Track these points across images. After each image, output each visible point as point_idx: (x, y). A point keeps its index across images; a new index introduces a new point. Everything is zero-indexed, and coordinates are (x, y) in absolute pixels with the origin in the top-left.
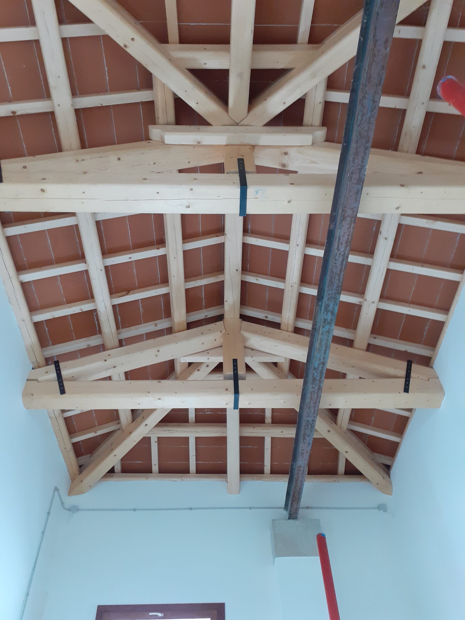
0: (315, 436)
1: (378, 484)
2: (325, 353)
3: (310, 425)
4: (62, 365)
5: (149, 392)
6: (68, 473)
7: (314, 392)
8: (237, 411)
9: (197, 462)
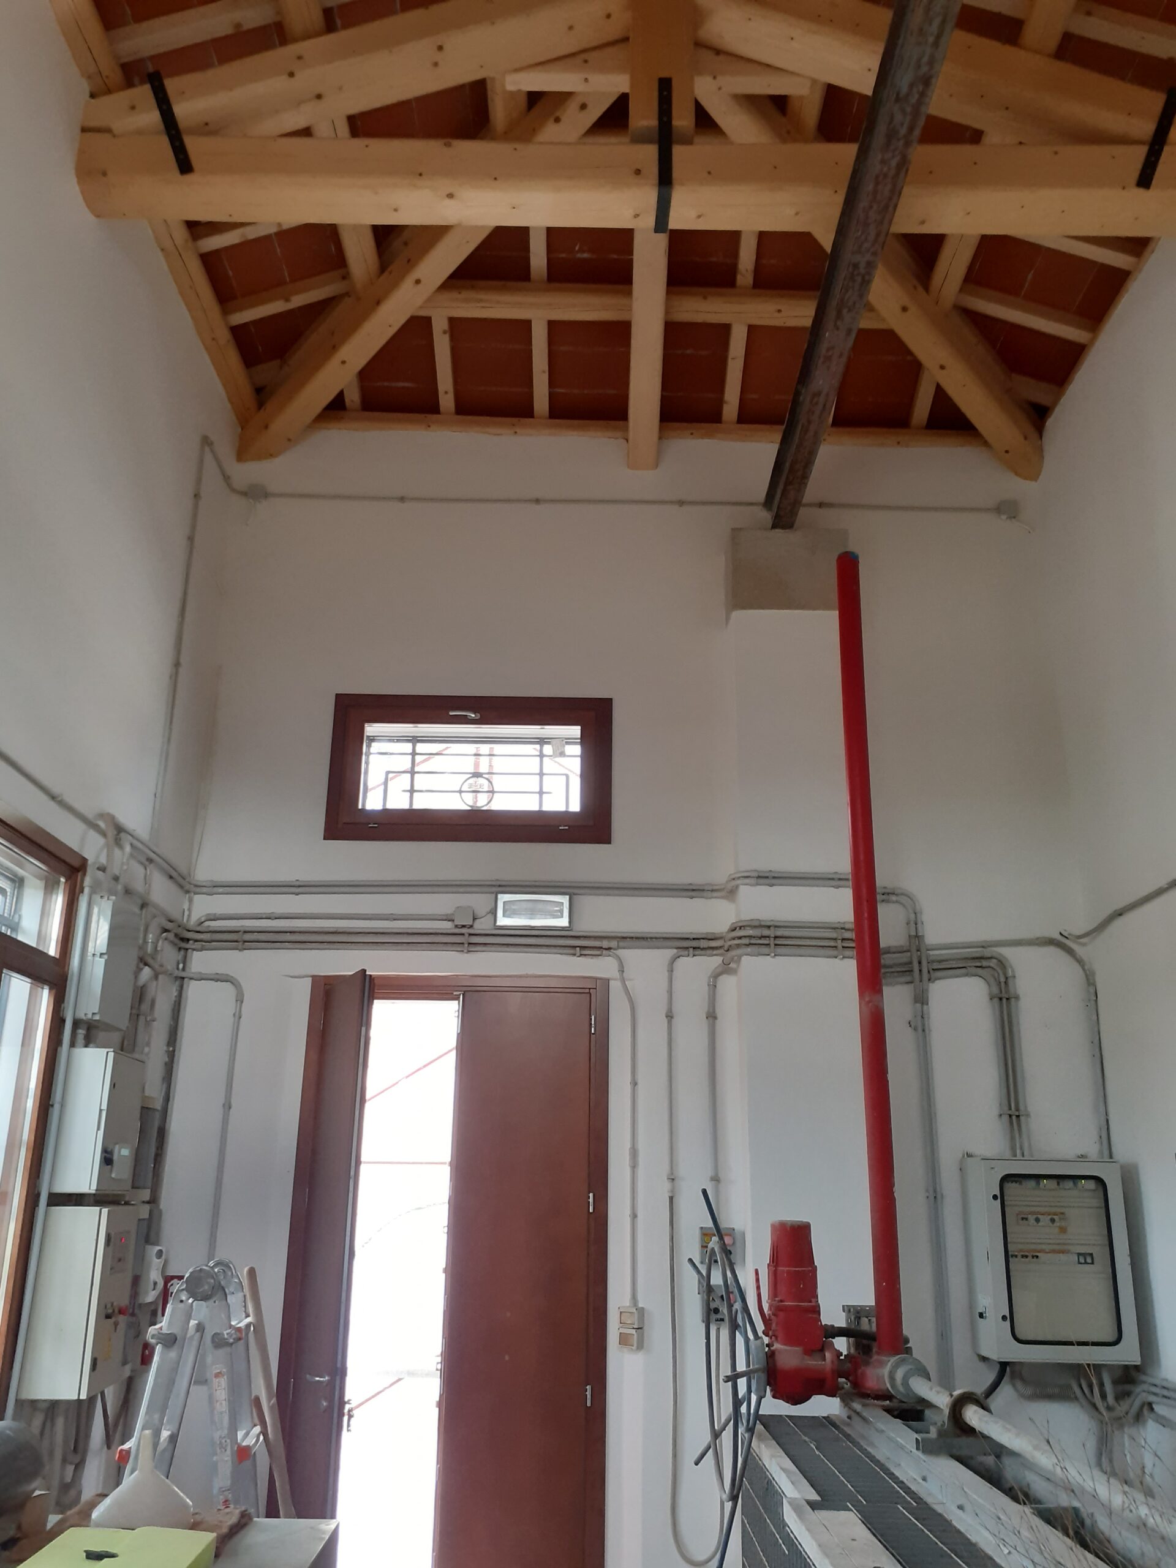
0: (865, 323)
1: (1007, 452)
2: (936, 44)
3: (859, 279)
4: (171, 85)
5: (421, 175)
6: (229, 406)
7: (885, 176)
8: (662, 240)
9: (551, 390)
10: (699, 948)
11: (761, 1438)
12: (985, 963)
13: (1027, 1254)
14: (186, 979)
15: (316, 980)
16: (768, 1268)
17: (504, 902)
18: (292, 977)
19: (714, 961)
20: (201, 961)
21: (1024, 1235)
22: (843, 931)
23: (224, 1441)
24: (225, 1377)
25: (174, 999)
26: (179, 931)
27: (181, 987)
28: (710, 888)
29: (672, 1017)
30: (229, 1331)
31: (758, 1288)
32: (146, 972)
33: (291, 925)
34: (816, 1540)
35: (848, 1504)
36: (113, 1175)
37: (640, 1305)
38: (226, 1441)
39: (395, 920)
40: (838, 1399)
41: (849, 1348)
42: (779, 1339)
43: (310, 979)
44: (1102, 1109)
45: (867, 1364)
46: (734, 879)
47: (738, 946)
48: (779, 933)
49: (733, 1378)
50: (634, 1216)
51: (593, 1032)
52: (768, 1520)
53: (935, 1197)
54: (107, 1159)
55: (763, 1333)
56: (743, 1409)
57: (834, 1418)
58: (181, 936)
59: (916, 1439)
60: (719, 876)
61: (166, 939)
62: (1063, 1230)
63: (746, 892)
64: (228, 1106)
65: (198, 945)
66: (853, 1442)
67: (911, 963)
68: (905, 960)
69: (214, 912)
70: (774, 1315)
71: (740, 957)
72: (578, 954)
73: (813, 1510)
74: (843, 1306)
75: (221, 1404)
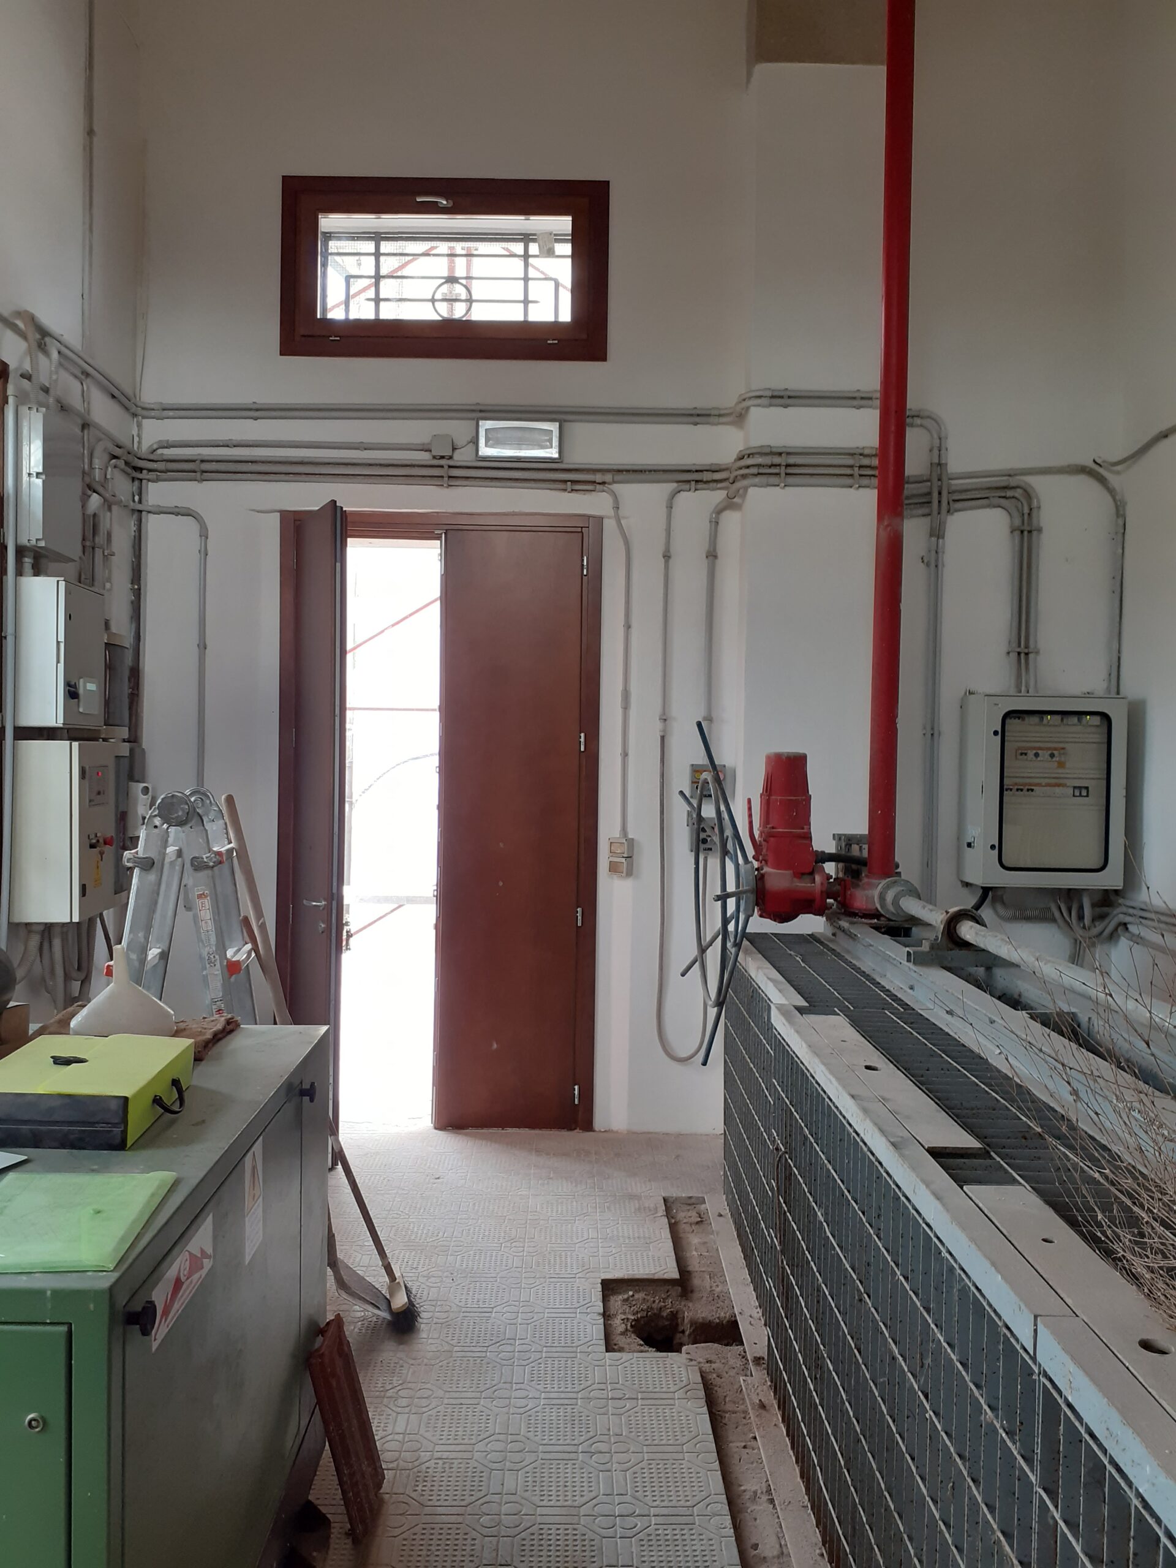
10: (701, 481)
11: (746, 952)
12: (1009, 493)
13: (1022, 787)
14: (144, 513)
15: (285, 515)
16: (761, 797)
17: (486, 430)
18: (258, 512)
19: (717, 496)
20: (158, 493)
21: (1021, 770)
22: (861, 457)
23: (212, 957)
24: (208, 898)
25: (133, 534)
26: (130, 458)
27: (140, 521)
28: (716, 412)
29: (669, 557)
30: (209, 855)
31: (750, 816)
32: (95, 500)
33: (253, 454)
34: (806, 1042)
35: (836, 1009)
36: (81, 710)
37: (630, 836)
38: (214, 957)
39: (365, 449)
40: (824, 918)
41: (837, 872)
42: (769, 864)
43: (279, 514)
44: (1115, 646)
45: (856, 886)
46: (744, 400)
47: (744, 476)
48: (792, 460)
49: (723, 898)
50: (625, 755)
51: (585, 573)
52: (752, 1023)
53: (932, 734)
54: (72, 693)
55: (754, 858)
56: (731, 927)
57: (818, 936)
58: (133, 464)
59: (908, 952)
60: (728, 400)
61: (115, 467)
62: (1061, 765)
63: (758, 415)
64: (203, 646)
65: (152, 475)
66: (838, 955)
67: (929, 494)
68: (925, 490)
69: (166, 439)
70: (764, 840)
71: (746, 489)
72: (569, 490)
73: (802, 1015)
74: (834, 835)
75: (206, 923)
